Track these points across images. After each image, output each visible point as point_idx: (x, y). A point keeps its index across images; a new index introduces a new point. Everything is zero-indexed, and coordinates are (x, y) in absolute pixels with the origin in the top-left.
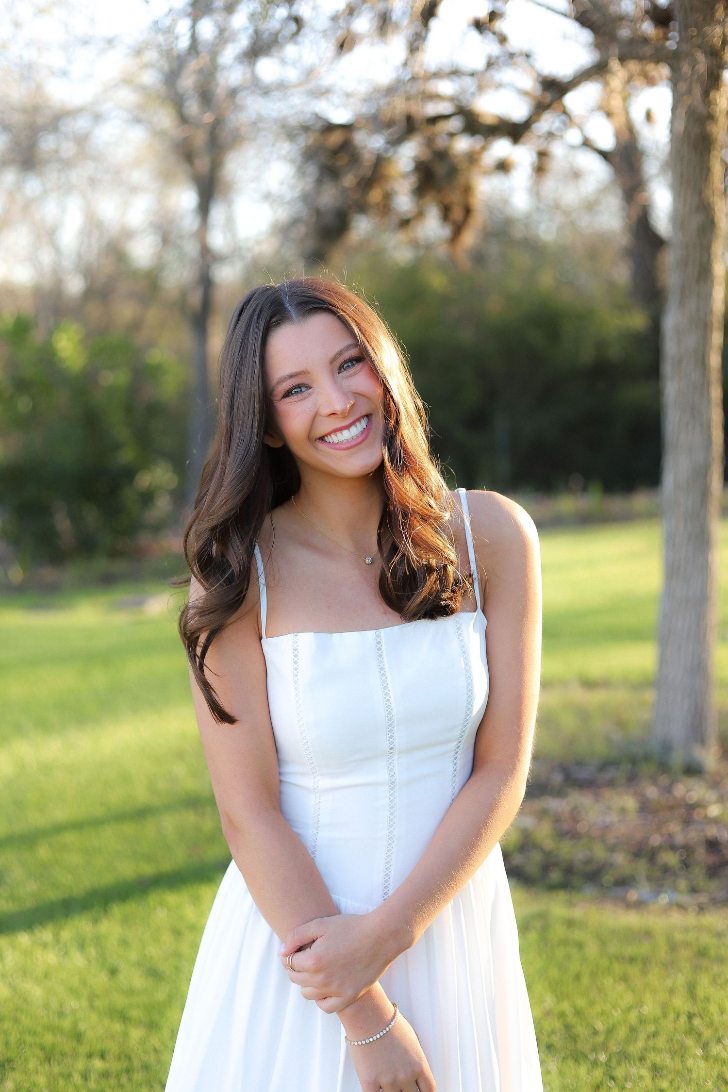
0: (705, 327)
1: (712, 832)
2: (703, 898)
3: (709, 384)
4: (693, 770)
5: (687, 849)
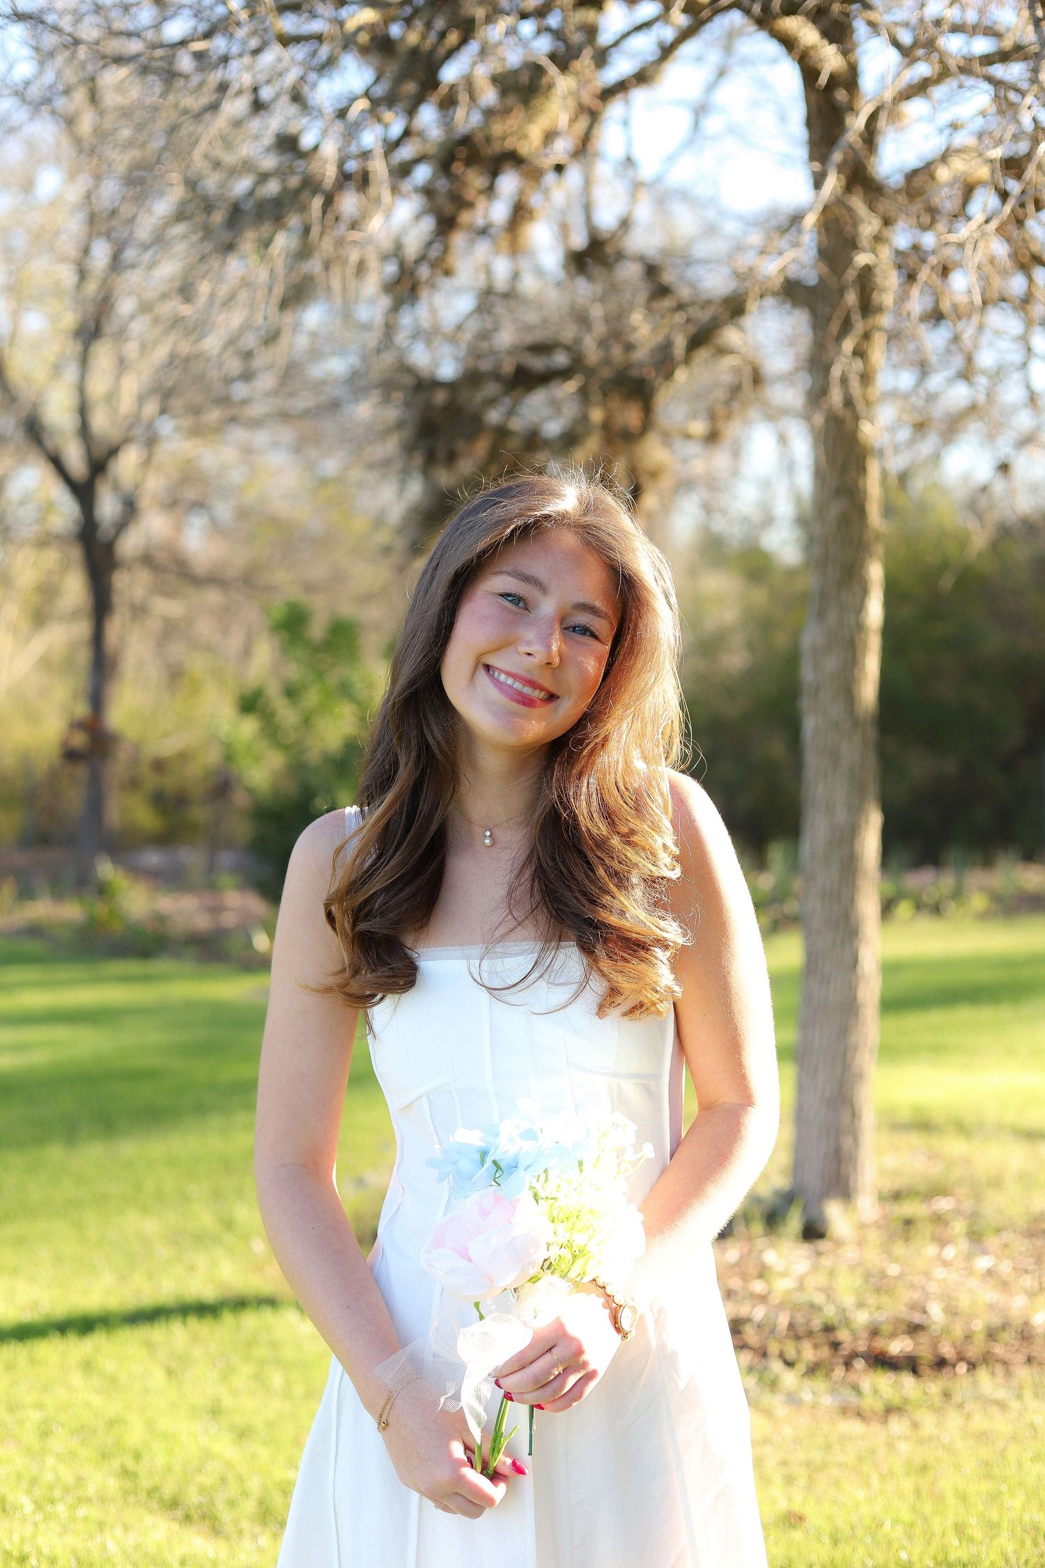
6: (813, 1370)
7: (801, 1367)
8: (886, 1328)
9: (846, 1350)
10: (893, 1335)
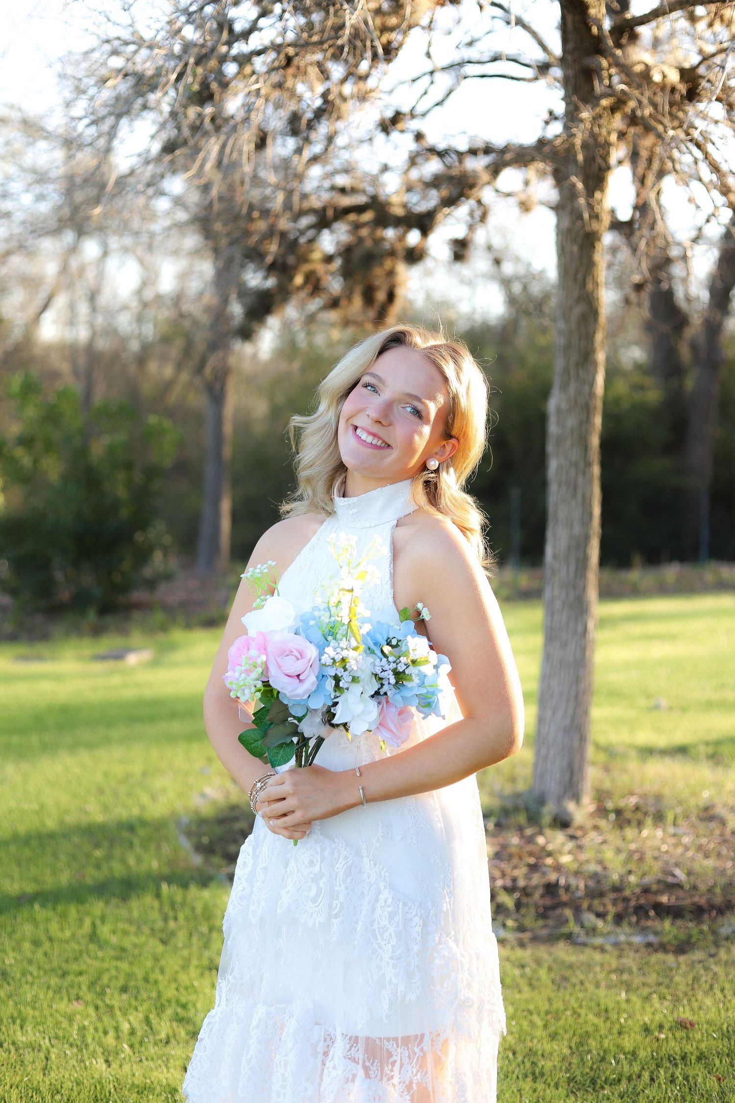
0: (588, 410)
1: (553, 877)
2: (526, 936)
3: (588, 464)
4: (562, 823)
5: (526, 892)
6: (619, 919)
7: (610, 917)
8: (654, 887)
9: (633, 903)
10: (659, 892)
